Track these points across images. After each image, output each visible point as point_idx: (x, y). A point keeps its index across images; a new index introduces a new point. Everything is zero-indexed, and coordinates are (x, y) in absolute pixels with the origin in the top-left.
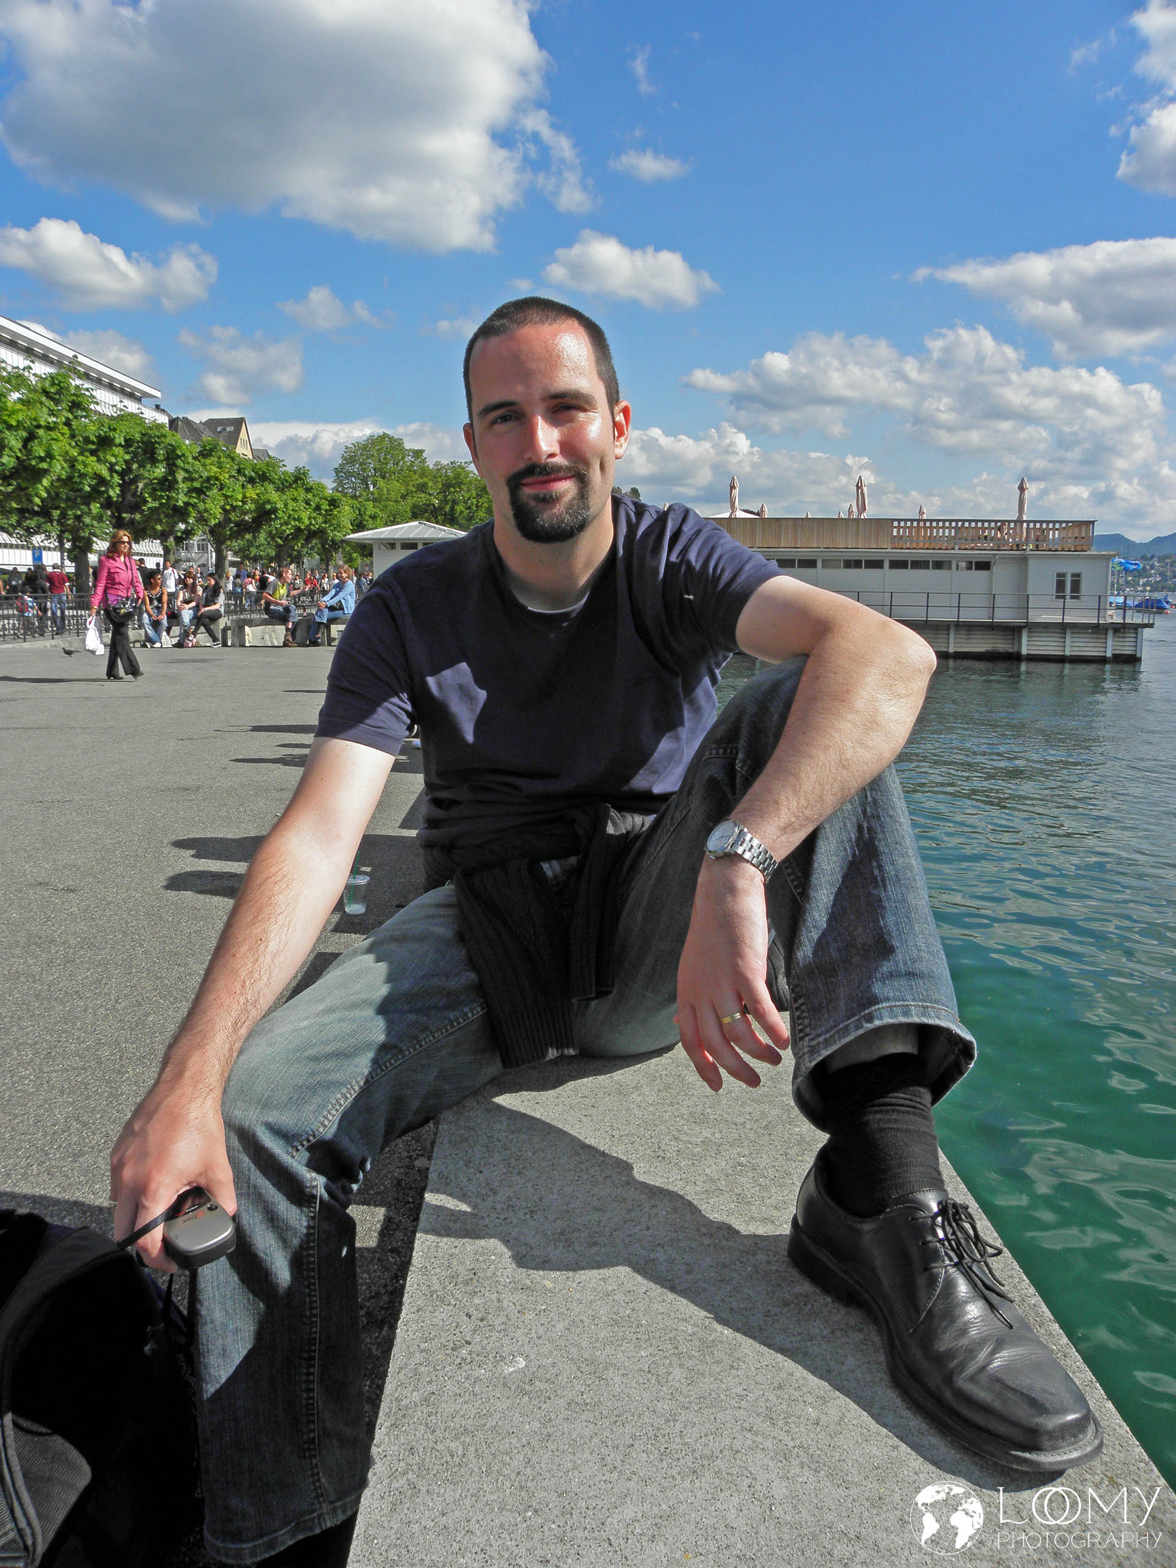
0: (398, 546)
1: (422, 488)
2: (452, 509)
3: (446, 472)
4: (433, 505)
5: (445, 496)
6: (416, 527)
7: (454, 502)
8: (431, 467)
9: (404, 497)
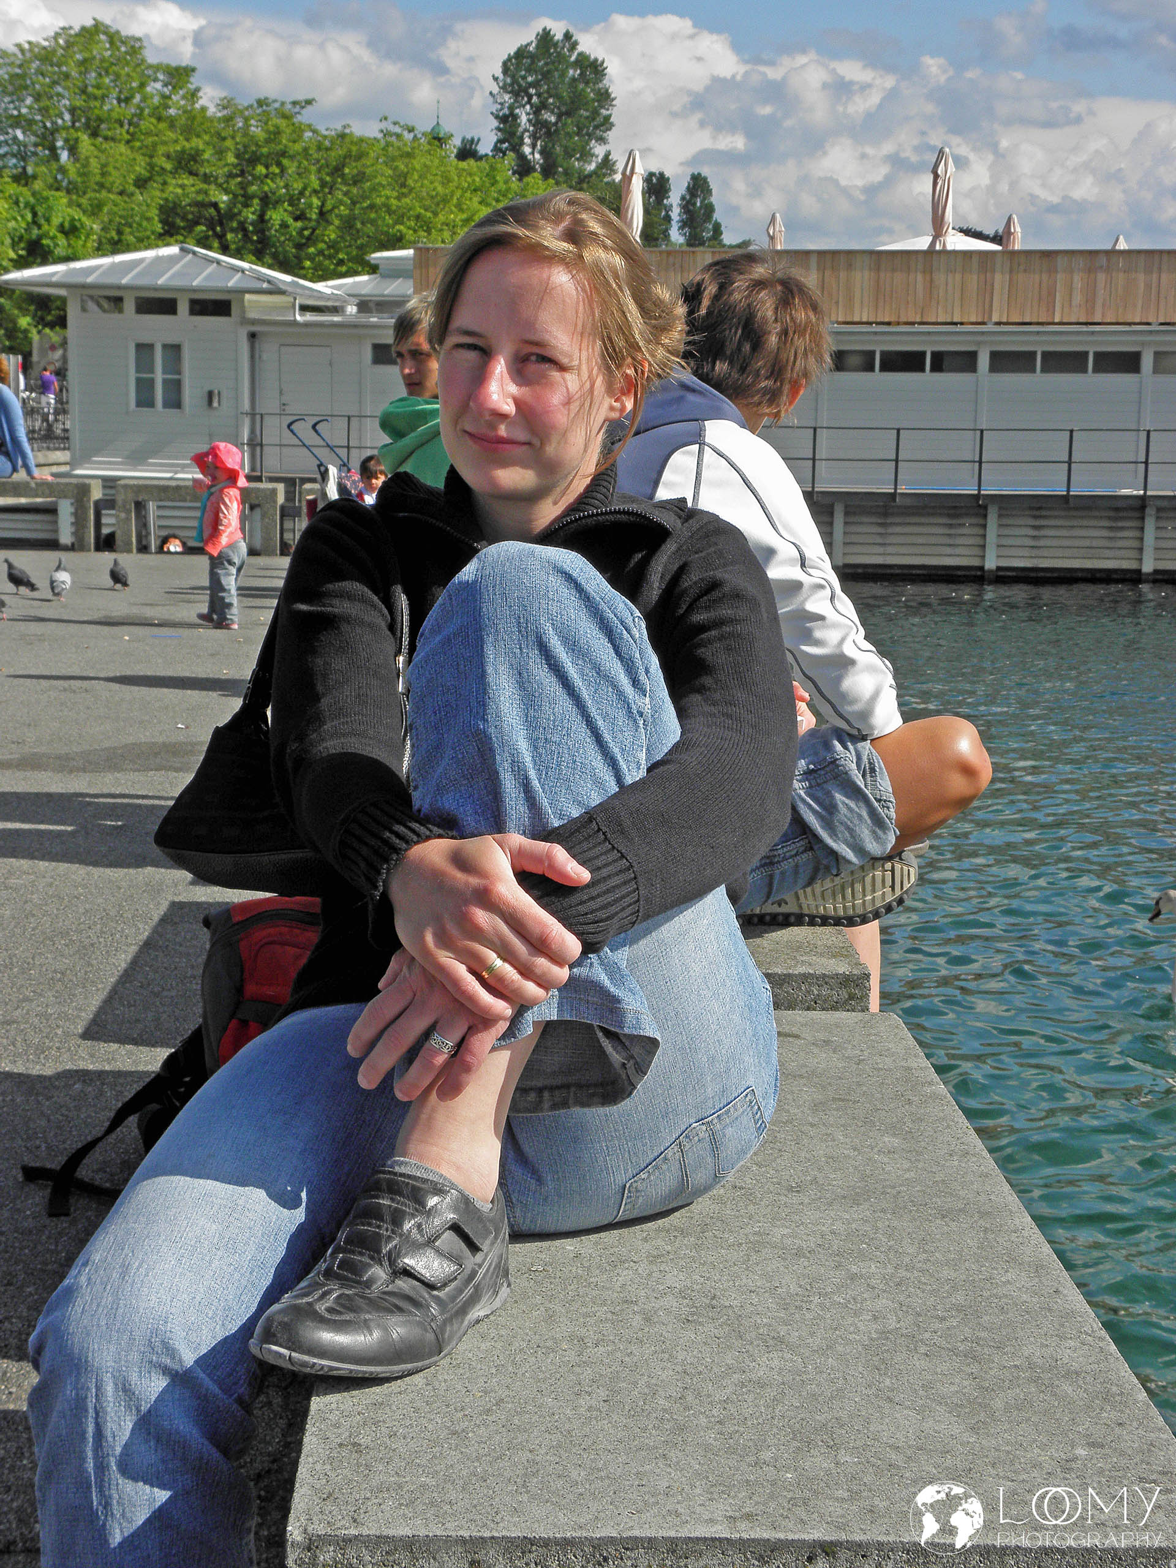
0: (129, 306)
1: (187, 162)
2: (262, 218)
3: (247, 126)
4: (215, 205)
5: (243, 186)
6: (172, 260)
7: (267, 201)
8: (212, 110)
9: (141, 183)
